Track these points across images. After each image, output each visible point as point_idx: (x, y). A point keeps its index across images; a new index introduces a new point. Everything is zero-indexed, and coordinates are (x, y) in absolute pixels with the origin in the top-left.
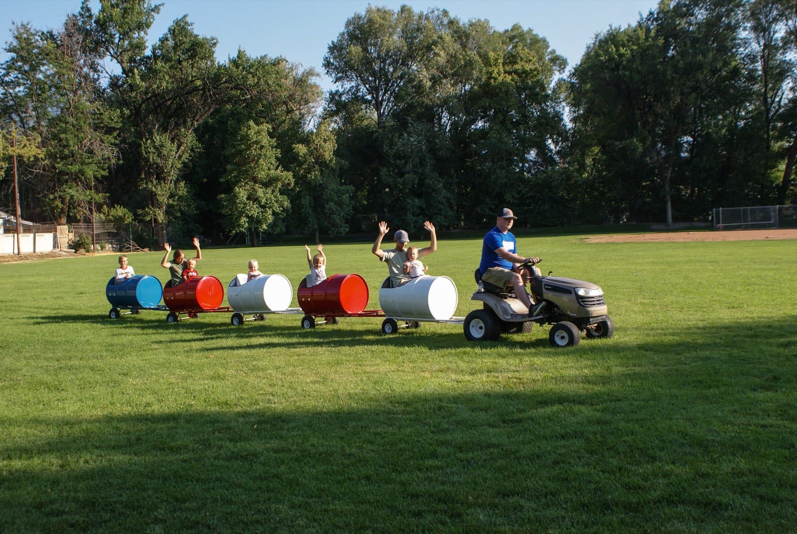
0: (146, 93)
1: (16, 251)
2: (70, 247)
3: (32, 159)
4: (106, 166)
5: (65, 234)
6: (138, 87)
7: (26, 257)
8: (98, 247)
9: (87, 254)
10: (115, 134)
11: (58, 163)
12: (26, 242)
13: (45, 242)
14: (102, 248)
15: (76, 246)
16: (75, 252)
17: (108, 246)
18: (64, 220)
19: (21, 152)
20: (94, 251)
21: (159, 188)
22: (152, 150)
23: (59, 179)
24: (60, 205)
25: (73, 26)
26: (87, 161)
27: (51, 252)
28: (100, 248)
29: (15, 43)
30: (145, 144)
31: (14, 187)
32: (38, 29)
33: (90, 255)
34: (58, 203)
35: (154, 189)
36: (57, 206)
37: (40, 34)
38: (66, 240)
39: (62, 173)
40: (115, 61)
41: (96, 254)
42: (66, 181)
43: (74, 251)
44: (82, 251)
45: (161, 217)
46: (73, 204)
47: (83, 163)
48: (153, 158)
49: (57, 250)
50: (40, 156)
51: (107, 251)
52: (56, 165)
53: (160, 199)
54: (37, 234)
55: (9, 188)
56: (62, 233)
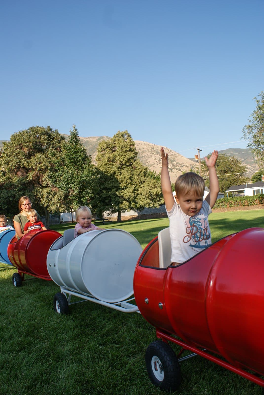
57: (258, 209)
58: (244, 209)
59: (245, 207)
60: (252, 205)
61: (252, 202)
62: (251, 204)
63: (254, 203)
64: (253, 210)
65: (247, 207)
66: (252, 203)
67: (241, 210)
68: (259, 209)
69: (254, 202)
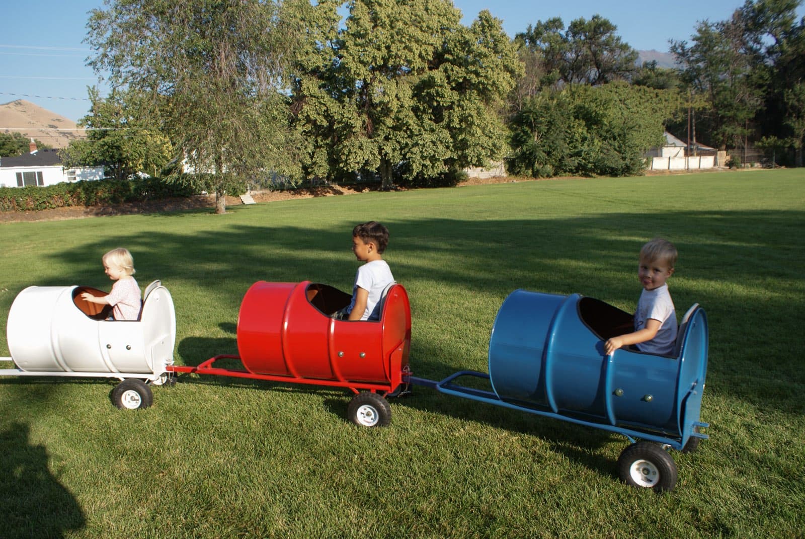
0: (793, 55)
1: (686, 168)
2: (726, 165)
3: (701, 109)
4: (754, 111)
5: (723, 156)
6: (786, 52)
7: (692, 171)
8: (749, 165)
9: (738, 170)
10: (764, 89)
11: (721, 110)
12: (694, 162)
13: (707, 162)
14: (752, 166)
15: (730, 164)
16: (730, 168)
17: (757, 165)
18: (724, 147)
19: (694, 105)
20: (744, 168)
21: (797, 123)
22: (793, 96)
23: (720, 121)
24: (722, 138)
25: (739, 15)
26: (741, 108)
27: (712, 168)
28: (749, 166)
29: (698, 35)
30: (787, 92)
31: (687, 128)
32: (714, 22)
33: (740, 170)
34: (720, 137)
35: (793, 125)
36: (719, 139)
37: (715, 25)
38: (724, 160)
39: (723, 117)
40: (770, 35)
41: (745, 170)
42: (725, 122)
43: (728, 167)
44: (734, 168)
45: (797, 144)
46: (731, 137)
47: (738, 110)
48: (793, 101)
49: (716, 167)
50: (707, 107)
51: (756, 168)
52: (719, 112)
53: (797, 132)
54: (702, 157)
55: (683, 129)
56: (721, 155)
57: (63, 219)
58: (27, 218)
59: (27, 213)
60: (45, 208)
61: (45, 200)
62: (44, 206)
63: (49, 203)
64: (52, 220)
65: (34, 213)
66: (44, 202)
67: (19, 221)
68: (67, 219)
69: (51, 202)
